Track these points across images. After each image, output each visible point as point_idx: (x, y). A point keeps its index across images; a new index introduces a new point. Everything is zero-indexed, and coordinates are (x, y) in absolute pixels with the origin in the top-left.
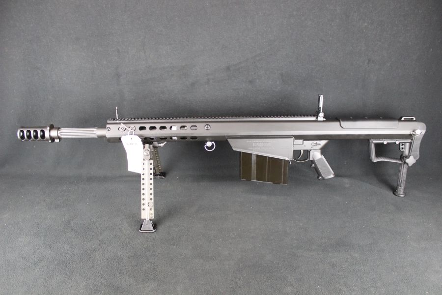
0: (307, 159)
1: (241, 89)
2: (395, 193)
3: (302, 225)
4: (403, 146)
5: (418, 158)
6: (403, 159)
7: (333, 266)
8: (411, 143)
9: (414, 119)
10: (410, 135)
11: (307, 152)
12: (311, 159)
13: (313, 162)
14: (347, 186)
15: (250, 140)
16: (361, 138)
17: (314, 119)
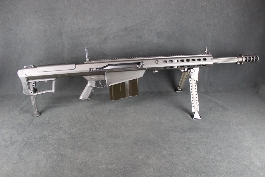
1: (134, 41)
3: (170, 118)
7: (190, 139)
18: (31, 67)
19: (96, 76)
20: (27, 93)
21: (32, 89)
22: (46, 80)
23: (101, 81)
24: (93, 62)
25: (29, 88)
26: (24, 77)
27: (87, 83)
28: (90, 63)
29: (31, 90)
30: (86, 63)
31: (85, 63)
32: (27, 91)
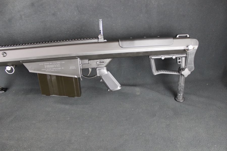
0: (95, 76)
1: (47, 21)
2: (176, 98)
4: (180, 60)
5: (193, 70)
6: (181, 71)
8: (186, 57)
9: (188, 36)
10: (185, 50)
11: (94, 70)
12: (98, 75)
13: (100, 78)
14: (138, 94)
15: (43, 62)
16: (140, 55)
17: (96, 40)
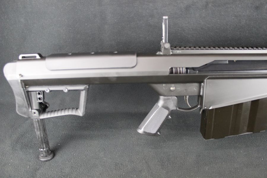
18: (34, 59)
19: (182, 85)
20: (25, 113)
21: (35, 105)
22: (65, 89)
23: (190, 96)
24: (178, 52)
25: (30, 104)
26: (17, 81)
27: (157, 100)
28: (172, 55)
29: (34, 108)
30: (161, 53)
31: (158, 53)
32: (25, 110)
